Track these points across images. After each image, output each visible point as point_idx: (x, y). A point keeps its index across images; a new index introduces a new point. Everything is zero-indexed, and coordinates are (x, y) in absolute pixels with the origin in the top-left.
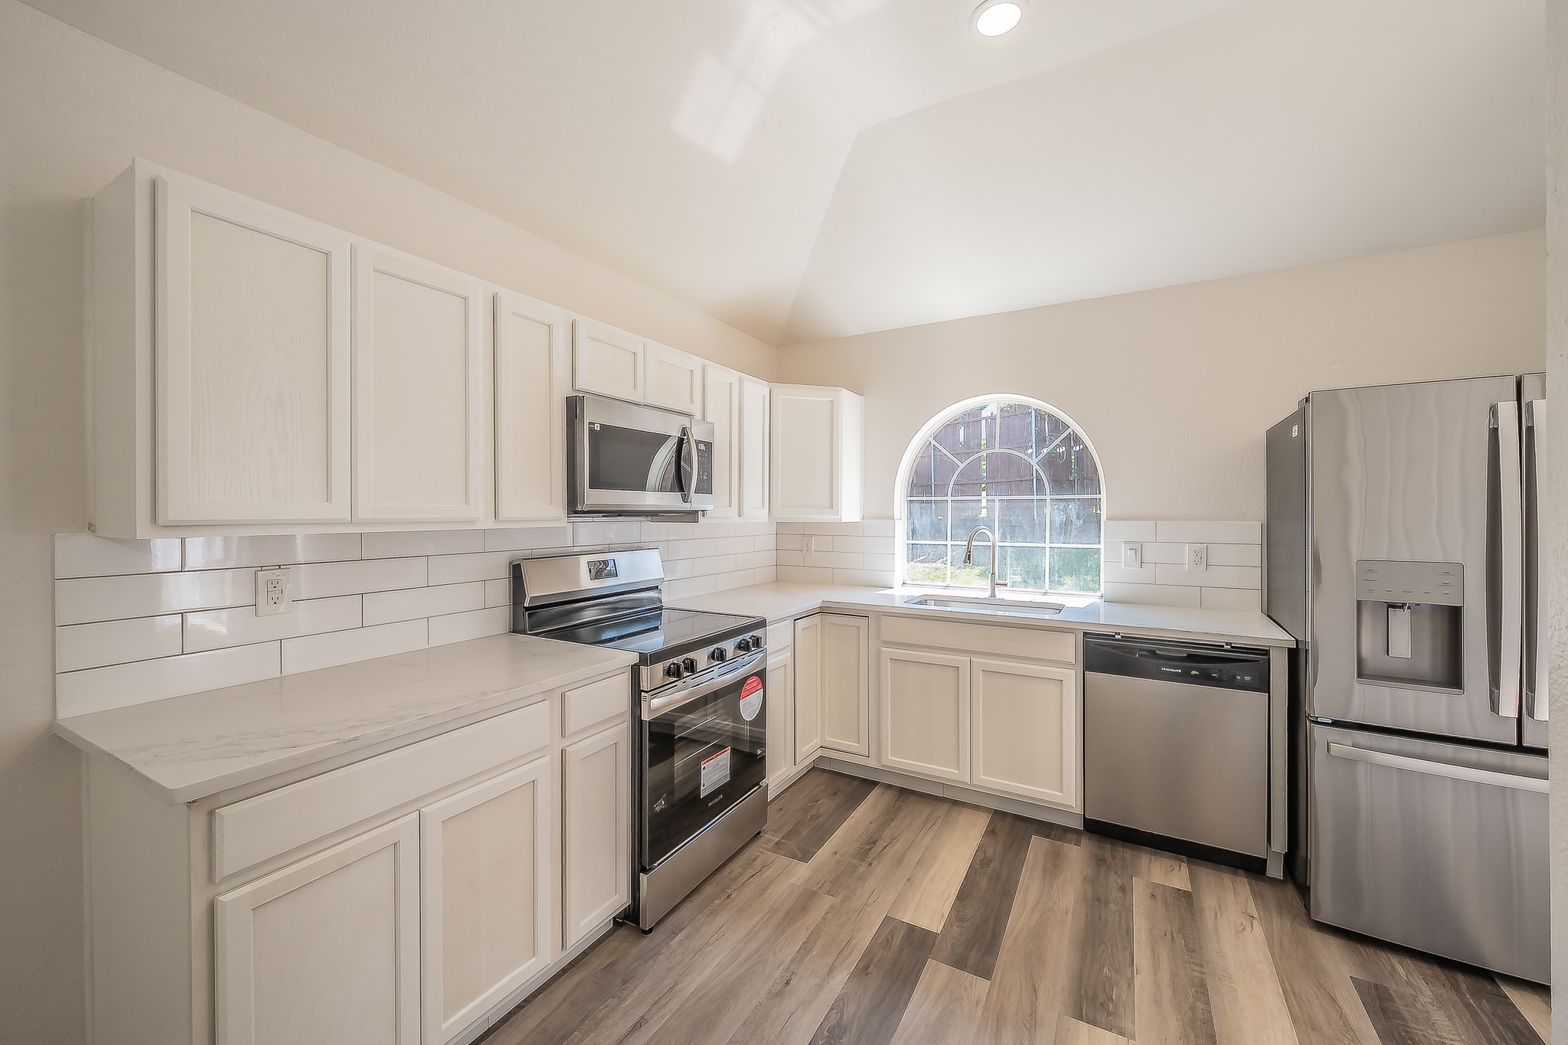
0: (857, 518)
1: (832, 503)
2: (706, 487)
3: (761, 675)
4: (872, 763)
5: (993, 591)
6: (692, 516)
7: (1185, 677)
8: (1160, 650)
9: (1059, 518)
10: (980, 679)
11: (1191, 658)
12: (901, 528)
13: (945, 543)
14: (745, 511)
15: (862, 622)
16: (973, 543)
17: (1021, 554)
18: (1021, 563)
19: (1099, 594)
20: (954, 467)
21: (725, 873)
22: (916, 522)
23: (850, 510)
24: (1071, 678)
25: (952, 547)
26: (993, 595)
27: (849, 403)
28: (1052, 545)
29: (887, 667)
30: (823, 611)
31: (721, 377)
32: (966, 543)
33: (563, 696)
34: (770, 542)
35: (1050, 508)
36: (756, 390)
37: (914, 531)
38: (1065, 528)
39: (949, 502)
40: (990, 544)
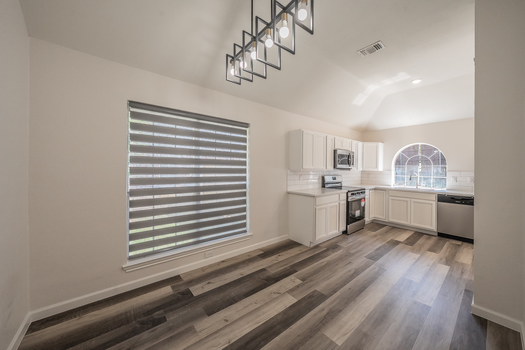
0: (382, 170)
1: (377, 167)
2: (353, 164)
3: (364, 198)
4: (386, 221)
5: (417, 187)
6: (349, 169)
7: (461, 203)
8: (455, 198)
9: (435, 171)
10: (413, 203)
11: (463, 199)
12: (393, 173)
13: (405, 176)
14: (358, 168)
15: (384, 192)
16: (412, 176)
17: (425, 179)
18: (425, 181)
19: (446, 188)
20: (407, 159)
21: (359, 231)
22: (397, 171)
23: (381, 168)
24: (434, 203)
25: (407, 177)
26: (417, 188)
27: (381, 145)
28: (433, 177)
29: (390, 201)
30: (375, 189)
31: (355, 142)
32: (410, 176)
33: (339, 195)
34: (360, 175)
35: (433, 169)
36: (360, 144)
37: (396, 174)
38: (437, 173)
39: (406, 167)
40: (416, 176)
